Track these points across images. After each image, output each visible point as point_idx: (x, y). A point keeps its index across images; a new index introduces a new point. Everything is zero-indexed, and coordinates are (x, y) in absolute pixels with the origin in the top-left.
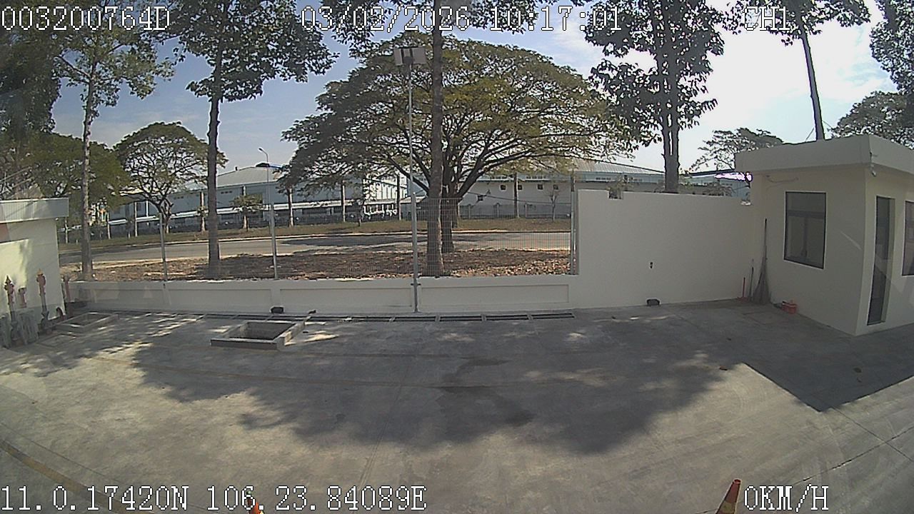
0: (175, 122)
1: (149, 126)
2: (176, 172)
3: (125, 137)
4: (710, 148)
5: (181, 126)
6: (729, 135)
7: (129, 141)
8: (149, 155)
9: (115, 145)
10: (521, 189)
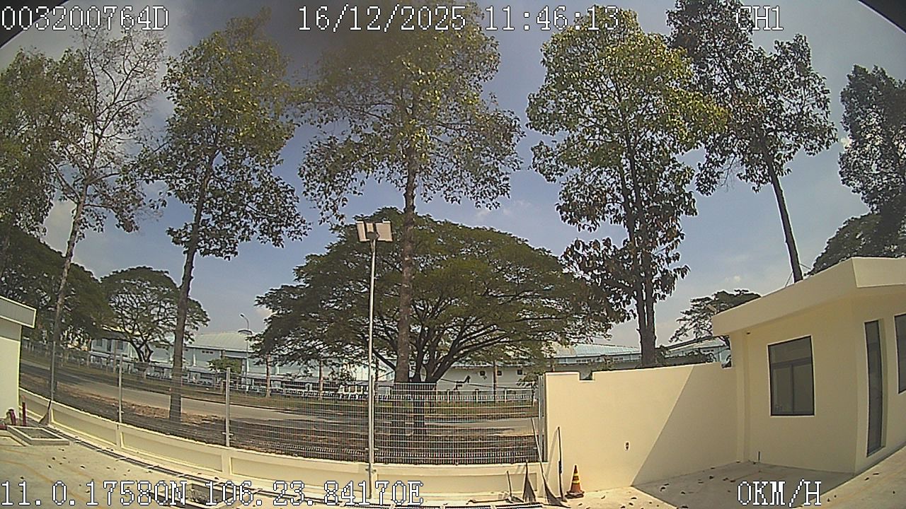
0: (164, 270)
1: (138, 268)
2: (159, 320)
3: (114, 272)
4: (690, 317)
5: (168, 275)
6: (707, 302)
7: (117, 276)
8: (133, 295)
9: (103, 277)
10: (501, 375)
